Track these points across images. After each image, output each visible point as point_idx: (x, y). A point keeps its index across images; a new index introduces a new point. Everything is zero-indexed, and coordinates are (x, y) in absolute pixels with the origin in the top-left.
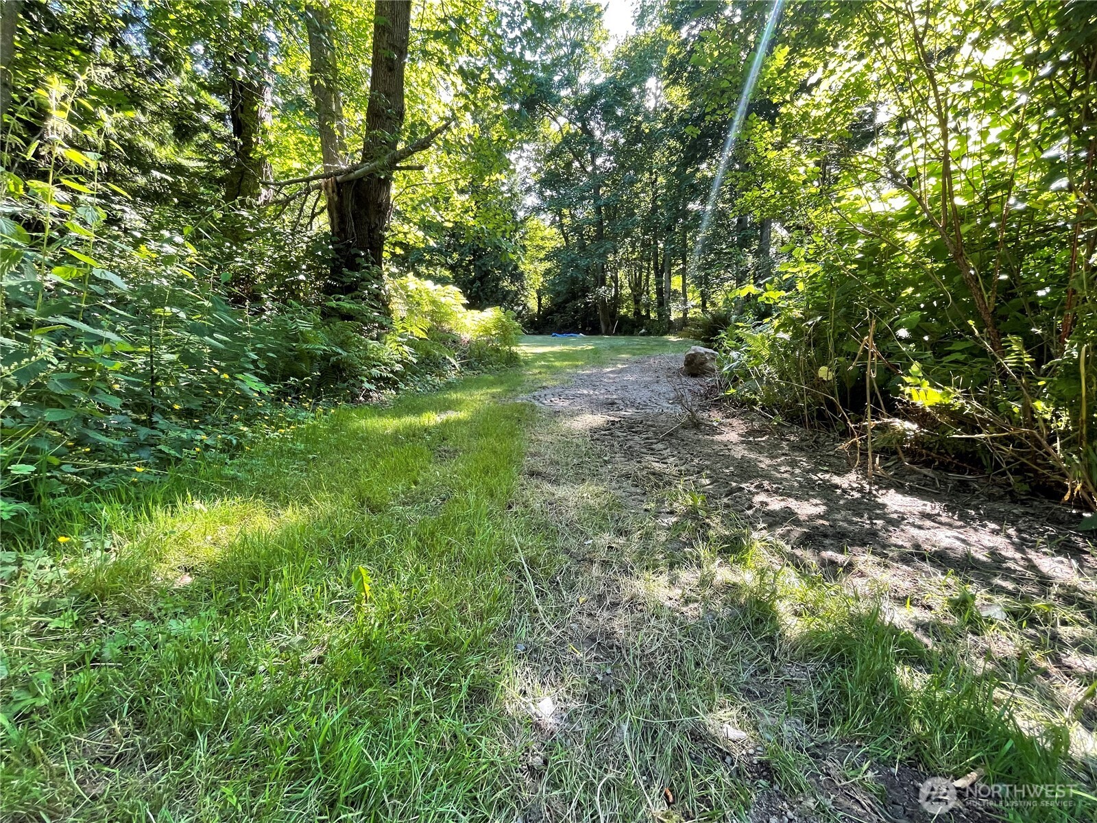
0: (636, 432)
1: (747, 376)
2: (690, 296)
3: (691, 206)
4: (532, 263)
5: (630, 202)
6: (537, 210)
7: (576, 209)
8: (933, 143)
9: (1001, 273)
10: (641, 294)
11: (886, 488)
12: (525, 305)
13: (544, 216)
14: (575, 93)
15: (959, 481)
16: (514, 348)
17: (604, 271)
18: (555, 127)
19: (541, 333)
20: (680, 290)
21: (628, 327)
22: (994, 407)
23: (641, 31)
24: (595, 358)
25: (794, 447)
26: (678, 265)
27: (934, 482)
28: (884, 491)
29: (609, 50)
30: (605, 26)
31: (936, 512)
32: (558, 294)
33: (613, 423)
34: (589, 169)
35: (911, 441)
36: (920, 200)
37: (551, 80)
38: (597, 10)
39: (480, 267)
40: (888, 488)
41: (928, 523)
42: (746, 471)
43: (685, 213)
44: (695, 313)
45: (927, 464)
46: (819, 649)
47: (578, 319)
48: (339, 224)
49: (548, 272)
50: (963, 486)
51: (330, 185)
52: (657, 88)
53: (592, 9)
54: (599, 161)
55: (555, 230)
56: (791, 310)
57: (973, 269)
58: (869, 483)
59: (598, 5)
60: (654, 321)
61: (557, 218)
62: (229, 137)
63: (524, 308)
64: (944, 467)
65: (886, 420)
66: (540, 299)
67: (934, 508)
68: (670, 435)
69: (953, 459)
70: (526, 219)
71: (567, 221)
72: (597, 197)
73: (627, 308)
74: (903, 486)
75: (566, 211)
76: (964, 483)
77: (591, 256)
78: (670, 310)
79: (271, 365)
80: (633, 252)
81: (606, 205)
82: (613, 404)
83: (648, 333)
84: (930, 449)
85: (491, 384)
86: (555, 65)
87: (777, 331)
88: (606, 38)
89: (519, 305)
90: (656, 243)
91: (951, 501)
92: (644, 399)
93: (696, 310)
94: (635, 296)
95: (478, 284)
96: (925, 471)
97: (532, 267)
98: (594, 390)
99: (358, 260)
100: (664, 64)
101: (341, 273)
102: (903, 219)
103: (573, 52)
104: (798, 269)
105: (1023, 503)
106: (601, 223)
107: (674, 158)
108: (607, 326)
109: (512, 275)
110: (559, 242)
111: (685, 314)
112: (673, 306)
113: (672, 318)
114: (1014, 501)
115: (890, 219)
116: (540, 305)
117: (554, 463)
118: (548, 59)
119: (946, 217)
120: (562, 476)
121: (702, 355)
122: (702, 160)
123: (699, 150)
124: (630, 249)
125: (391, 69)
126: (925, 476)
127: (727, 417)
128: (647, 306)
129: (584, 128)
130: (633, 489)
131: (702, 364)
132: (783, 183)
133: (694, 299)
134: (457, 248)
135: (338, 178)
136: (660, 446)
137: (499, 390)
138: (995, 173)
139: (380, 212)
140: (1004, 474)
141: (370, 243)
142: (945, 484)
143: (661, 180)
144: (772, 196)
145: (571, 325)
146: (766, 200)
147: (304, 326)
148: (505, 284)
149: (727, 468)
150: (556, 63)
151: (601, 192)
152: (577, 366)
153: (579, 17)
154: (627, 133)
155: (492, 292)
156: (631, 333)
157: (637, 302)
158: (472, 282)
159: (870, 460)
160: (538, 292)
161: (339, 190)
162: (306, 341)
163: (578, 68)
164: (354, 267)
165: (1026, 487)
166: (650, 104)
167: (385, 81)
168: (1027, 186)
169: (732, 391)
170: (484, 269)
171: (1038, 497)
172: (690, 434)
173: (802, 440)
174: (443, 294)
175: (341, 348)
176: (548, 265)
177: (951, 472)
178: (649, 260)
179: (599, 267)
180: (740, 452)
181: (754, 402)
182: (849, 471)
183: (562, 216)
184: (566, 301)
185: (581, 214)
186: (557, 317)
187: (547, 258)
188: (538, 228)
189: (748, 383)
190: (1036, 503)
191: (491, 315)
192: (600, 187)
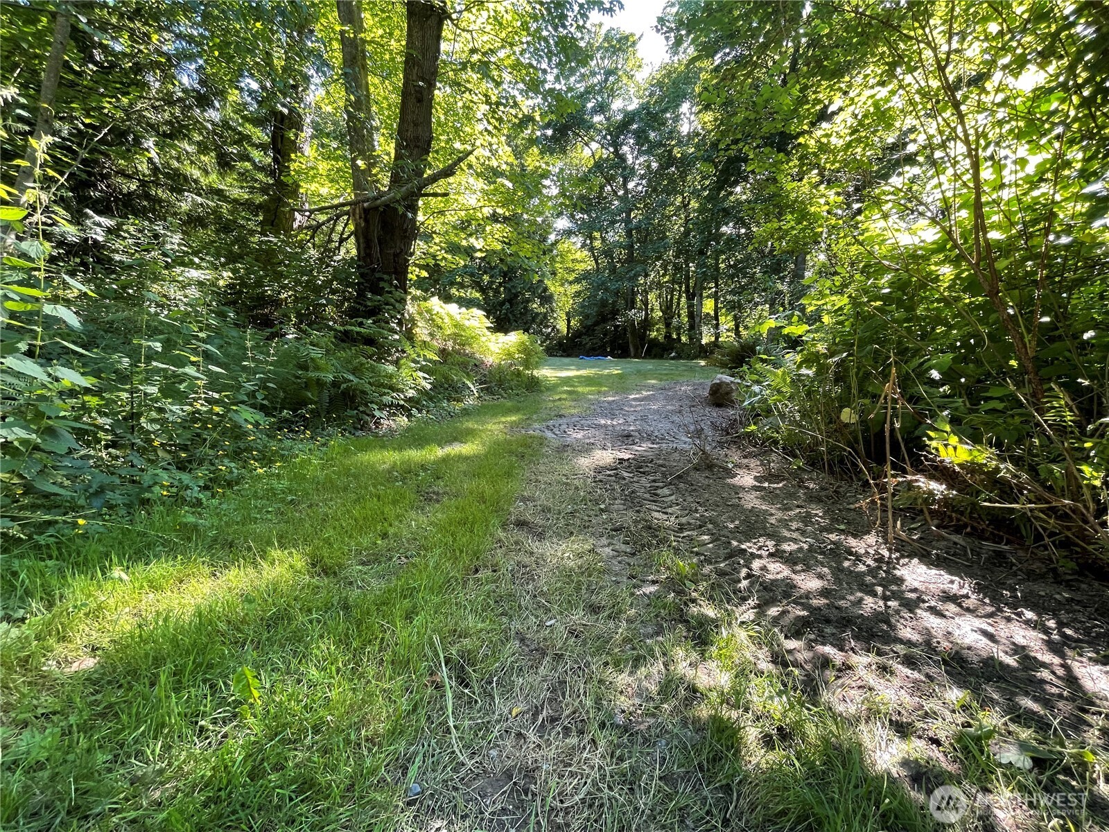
0: (644, 473)
1: (769, 412)
2: (722, 319)
3: (724, 229)
4: (562, 285)
5: (661, 226)
6: (568, 233)
7: (607, 232)
8: (963, 174)
9: (1042, 315)
10: (672, 318)
11: (907, 557)
12: (555, 327)
13: (575, 239)
14: (608, 119)
15: (994, 551)
16: (535, 373)
17: (634, 294)
18: (586, 152)
19: (568, 356)
20: (712, 313)
21: (658, 351)
22: (1033, 471)
23: (676, 58)
24: (620, 385)
25: (813, 498)
26: (710, 288)
27: (966, 551)
28: (907, 560)
29: (642, 76)
30: (639, 55)
31: (964, 591)
32: (587, 317)
33: (621, 461)
34: (621, 193)
35: (939, 502)
36: (949, 233)
37: (584, 106)
38: (631, 39)
39: (510, 290)
40: (911, 556)
41: (952, 608)
42: (753, 526)
43: (717, 237)
44: (728, 337)
45: (958, 530)
46: (784, 813)
47: (607, 342)
48: (365, 249)
49: (578, 294)
50: (999, 558)
51: (357, 211)
52: (691, 113)
53: (627, 38)
54: (631, 185)
55: (586, 253)
56: (814, 345)
57: (1012, 307)
58: (890, 550)
59: (632, 35)
60: (685, 344)
61: (588, 242)
62: (270, 165)
63: (553, 330)
64: (978, 534)
65: (909, 477)
66: (569, 322)
67: (962, 587)
68: (679, 477)
69: (988, 526)
70: (557, 242)
71: (597, 244)
72: (628, 221)
73: (657, 331)
74: (929, 554)
75: (597, 234)
76: (1000, 555)
77: (621, 279)
78: (701, 334)
79: (270, 396)
80: (664, 275)
81: (638, 228)
82: (628, 436)
83: (678, 357)
84: (962, 513)
85: (509, 411)
86: (589, 93)
87: (799, 367)
88: (640, 66)
89: (547, 327)
90: (687, 266)
91: (984, 577)
92: (663, 431)
93: (729, 334)
94: (665, 319)
95: (507, 305)
96: (956, 538)
97: (562, 289)
98: (612, 419)
99: (382, 284)
100: (697, 89)
101: (365, 296)
102: (934, 252)
103: (606, 80)
104: (823, 302)
105: (1069, 586)
106: (633, 247)
107: (707, 183)
108: (636, 349)
109: (541, 297)
110: (590, 265)
111: (717, 338)
112: (704, 329)
113: (704, 342)
114: (1058, 580)
115: (919, 252)
116: (569, 327)
117: (546, 510)
118: (581, 87)
119: (979, 253)
120: (550, 527)
121: (728, 384)
122: (736, 183)
123: (732, 175)
124: (661, 273)
125: (420, 101)
126: (955, 543)
127: (745, 457)
128: (678, 329)
129: (616, 152)
130: (623, 547)
131: (728, 393)
132: (803, 215)
133: (726, 322)
134: (488, 271)
135: (366, 205)
136: (666, 491)
137: (514, 418)
138: (1035, 204)
139: (405, 237)
140: (1045, 547)
141: (395, 268)
142: (979, 554)
143: (694, 204)
144: (793, 228)
145: (600, 347)
146: (787, 231)
147: (316, 353)
148: (535, 306)
149: (732, 522)
150: (589, 91)
151: (632, 216)
152: (599, 392)
153: (613, 46)
154: (659, 158)
155: (521, 313)
156: (661, 357)
157: (668, 325)
158: (502, 304)
159: (890, 523)
160: (568, 314)
161: (366, 217)
162: (317, 368)
163: (612, 94)
164: (377, 291)
165: (1072, 565)
166: (685, 129)
167: (414, 112)
168: (1073, 217)
169: (753, 427)
170: (513, 291)
171: (1087, 576)
172: (700, 478)
173: (822, 489)
174: (467, 317)
175: (354, 374)
176: (577, 287)
177: (985, 541)
178: (680, 284)
179: (630, 291)
180: (751, 501)
181: (776, 442)
182: (868, 533)
183: (592, 239)
184: (596, 324)
185: (612, 237)
186: (585, 339)
187: (577, 281)
188: (569, 251)
189: (771, 419)
190: (1084, 586)
191: (514, 338)
192: (631, 210)
